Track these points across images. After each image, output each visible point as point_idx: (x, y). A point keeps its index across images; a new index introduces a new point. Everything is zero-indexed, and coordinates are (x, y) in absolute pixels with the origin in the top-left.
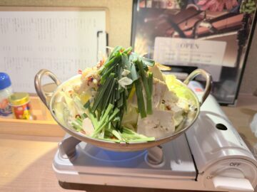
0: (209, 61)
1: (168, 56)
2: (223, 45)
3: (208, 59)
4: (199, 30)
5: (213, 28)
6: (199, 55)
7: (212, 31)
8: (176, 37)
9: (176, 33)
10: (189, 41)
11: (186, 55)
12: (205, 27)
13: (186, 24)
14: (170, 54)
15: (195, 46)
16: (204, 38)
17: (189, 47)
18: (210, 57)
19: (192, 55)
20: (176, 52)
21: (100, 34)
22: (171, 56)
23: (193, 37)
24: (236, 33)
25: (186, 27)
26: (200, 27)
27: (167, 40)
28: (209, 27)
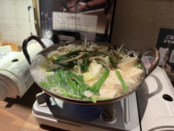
0: (87, 29)
1: (61, 25)
2: (95, 18)
4: (79, 8)
5: (88, 6)
6: (80, 25)
7: (87, 8)
8: (65, 12)
9: (65, 10)
10: (73, 15)
11: (73, 24)
12: (83, 5)
13: (70, 4)
14: (63, 23)
15: (77, 19)
16: (83, 13)
17: (74, 19)
18: (88, 26)
19: (76, 25)
20: (66, 22)
21: (30, 9)
22: (64, 25)
23: (75, 12)
24: (103, 9)
26: (80, 5)
27: (60, 14)
28: (85, 5)
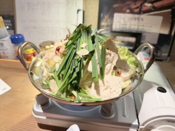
0: (150, 30)
1: (122, 26)
2: (161, 18)
3: (150, 28)
4: (144, 9)
5: (154, 7)
6: (143, 26)
7: (153, 9)
8: (128, 13)
9: (128, 11)
10: (136, 16)
11: (135, 25)
12: (148, 6)
13: (135, 4)
14: (124, 25)
15: (140, 20)
16: (147, 14)
17: (137, 20)
18: (151, 27)
19: (138, 26)
20: (128, 24)
21: (79, 12)
22: (125, 26)
23: (139, 13)
24: (170, 10)
25: (135, 7)
26: (145, 6)
27: (122, 15)
28: (151, 6)
